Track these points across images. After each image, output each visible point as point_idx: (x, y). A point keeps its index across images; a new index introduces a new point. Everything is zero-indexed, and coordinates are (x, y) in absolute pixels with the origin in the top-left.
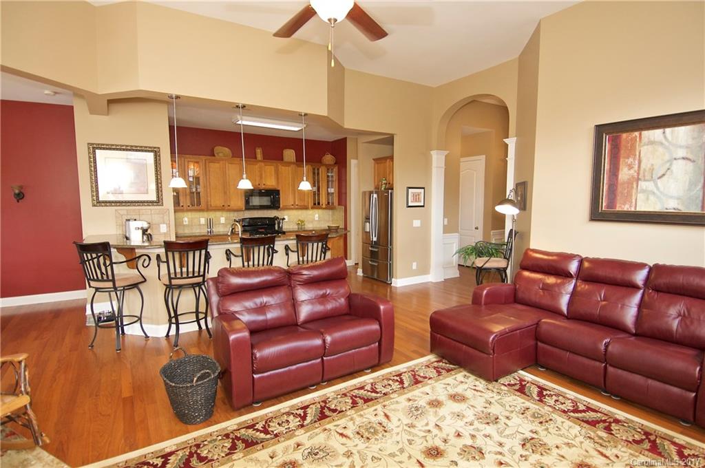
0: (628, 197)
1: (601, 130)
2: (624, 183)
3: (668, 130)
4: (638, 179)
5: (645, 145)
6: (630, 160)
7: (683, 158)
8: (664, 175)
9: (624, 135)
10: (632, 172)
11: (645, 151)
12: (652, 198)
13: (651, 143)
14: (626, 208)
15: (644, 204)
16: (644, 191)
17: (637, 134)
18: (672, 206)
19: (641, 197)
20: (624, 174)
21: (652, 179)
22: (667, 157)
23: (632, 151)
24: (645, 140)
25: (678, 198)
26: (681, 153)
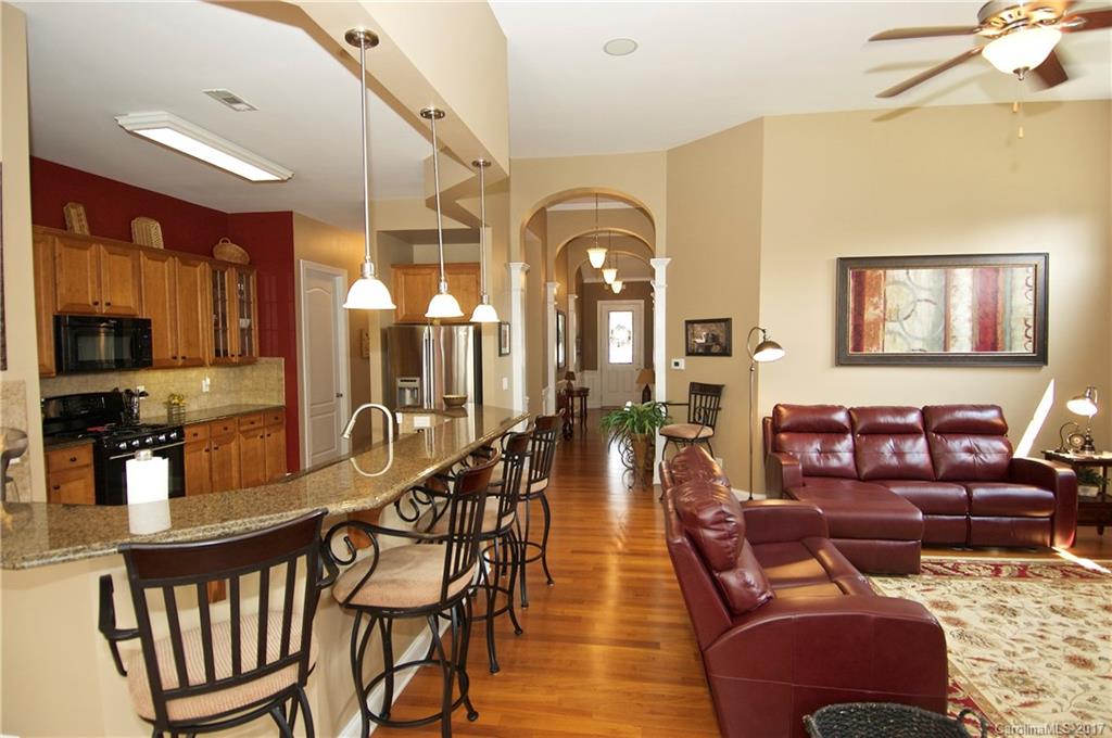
0: (875, 339)
1: (844, 263)
2: (870, 323)
3: (911, 271)
4: (885, 320)
5: (889, 284)
6: (876, 299)
7: (926, 300)
8: (909, 316)
9: (869, 272)
10: (878, 311)
11: (890, 290)
12: (899, 339)
13: (895, 283)
14: (874, 350)
15: (892, 347)
16: (891, 332)
17: (881, 272)
18: (917, 347)
19: (888, 338)
20: (870, 314)
21: (898, 320)
22: (911, 298)
23: (877, 290)
24: (889, 279)
25: (923, 339)
26: (924, 295)
